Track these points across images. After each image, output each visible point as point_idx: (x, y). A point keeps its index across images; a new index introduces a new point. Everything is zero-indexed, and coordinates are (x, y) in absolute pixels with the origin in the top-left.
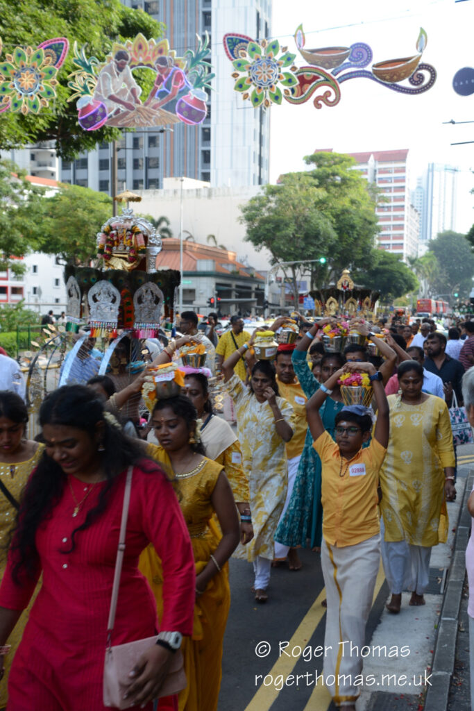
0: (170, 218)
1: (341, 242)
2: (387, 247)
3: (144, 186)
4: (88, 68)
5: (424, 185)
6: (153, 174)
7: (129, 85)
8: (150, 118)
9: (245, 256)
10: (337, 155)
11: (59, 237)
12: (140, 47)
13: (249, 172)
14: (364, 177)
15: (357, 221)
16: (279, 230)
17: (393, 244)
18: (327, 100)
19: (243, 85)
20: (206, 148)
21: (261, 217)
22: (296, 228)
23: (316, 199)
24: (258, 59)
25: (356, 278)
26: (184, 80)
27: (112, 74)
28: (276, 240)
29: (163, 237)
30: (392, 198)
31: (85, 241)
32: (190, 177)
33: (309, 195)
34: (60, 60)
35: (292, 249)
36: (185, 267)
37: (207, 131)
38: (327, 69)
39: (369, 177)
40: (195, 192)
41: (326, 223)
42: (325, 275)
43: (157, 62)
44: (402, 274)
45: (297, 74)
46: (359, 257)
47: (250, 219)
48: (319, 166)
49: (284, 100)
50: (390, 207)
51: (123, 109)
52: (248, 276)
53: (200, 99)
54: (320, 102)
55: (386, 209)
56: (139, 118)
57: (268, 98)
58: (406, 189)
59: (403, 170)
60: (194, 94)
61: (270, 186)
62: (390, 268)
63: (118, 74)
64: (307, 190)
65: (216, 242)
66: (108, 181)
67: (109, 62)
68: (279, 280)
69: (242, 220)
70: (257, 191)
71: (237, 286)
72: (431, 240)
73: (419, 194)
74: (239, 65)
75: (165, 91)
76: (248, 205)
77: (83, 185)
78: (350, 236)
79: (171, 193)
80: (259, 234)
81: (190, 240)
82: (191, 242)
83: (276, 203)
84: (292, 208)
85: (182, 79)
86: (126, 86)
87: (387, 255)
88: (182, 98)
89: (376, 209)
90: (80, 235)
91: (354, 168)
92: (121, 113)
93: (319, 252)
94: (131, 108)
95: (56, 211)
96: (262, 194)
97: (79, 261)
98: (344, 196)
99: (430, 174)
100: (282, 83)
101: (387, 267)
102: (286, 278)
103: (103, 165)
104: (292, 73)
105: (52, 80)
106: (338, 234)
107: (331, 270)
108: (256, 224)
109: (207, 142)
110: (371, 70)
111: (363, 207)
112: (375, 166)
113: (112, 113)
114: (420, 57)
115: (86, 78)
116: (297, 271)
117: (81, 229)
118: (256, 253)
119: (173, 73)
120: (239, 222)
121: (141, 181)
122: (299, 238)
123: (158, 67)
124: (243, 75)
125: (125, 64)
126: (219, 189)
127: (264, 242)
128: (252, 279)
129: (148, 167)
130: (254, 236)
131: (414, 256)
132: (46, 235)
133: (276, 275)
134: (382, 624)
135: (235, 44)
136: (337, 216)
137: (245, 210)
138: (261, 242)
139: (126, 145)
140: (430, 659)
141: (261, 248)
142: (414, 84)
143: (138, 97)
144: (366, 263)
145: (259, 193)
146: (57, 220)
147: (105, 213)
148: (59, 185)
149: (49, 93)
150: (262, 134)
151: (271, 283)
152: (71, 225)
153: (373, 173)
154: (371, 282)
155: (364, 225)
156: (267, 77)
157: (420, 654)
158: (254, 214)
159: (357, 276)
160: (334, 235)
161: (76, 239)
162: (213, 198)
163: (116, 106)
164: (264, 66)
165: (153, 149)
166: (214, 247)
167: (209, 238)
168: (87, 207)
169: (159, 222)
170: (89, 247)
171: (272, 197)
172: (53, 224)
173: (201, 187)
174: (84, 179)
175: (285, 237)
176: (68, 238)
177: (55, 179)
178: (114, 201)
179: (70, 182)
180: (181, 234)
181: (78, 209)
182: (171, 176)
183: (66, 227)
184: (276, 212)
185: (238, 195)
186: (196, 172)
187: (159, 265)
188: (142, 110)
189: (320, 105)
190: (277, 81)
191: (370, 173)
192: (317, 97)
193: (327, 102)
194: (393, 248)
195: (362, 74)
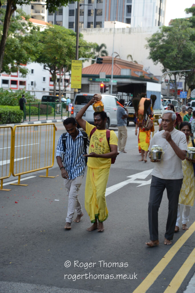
0: (107, 45)
3: (93, 26)
6: (98, 19)
9: (148, 67)
11: (46, 55)
16: (169, 53)
20: (129, 4)
21: (158, 45)
22: (178, 51)
23: (191, 34)
28: (166, 58)
29: (103, 56)
31: (60, 57)
32: (120, 21)
33: (187, 32)
35: (175, 64)
36: (114, 73)
40: (122, 30)
47: (152, 46)
48: (194, 15)
52: (149, 78)
61: (165, 27)
64: (186, 29)
65: (132, 59)
66: (73, 23)
68: (166, 81)
69: (147, 46)
70: (156, 30)
76: (151, 38)
77: (59, 25)
79: (108, 30)
80: (156, 55)
81: (118, 57)
82: (118, 59)
83: (167, 37)
84: (176, 39)
90: (58, 53)
95: (46, 40)
96: (160, 31)
97: (57, 68)
102: (171, 80)
103: (71, 13)
108: (155, 49)
116: (177, 76)
117: (58, 50)
118: (155, 65)
120: (146, 48)
121: (93, 23)
122: (179, 57)
126: (136, 28)
127: (159, 60)
129: (96, 15)
130: (154, 56)
132: (39, 53)
133: (165, 78)
137: (149, 41)
138: (157, 59)
141: (157, 63)
145: (158, 31)
146: (45, 45)
147: (72, 41)
148: (47, 25)
152: (53, 47)
158: (154, 43)
161: (55, 56)
162: (132, 33)
165: (99, 4)
166: (131, 62)
167: (128, 57)
168: (62, 38)
169: (101, 47)
170: (63, 60)
171: (165, 33)
172: (43, 47)
173: (125, 27)
174: (61, 21)
175: (171, 56)
176: (51, 55)
177: (44, 21)
178: (77, 35)
179: (52, 22)
180: (113, 54)
181: (57, 39)
182: (109, 20)
183: (51, 49)
184: (167, 42)
185: (146, 32)
186: (123, 18)
187: (100, 72)
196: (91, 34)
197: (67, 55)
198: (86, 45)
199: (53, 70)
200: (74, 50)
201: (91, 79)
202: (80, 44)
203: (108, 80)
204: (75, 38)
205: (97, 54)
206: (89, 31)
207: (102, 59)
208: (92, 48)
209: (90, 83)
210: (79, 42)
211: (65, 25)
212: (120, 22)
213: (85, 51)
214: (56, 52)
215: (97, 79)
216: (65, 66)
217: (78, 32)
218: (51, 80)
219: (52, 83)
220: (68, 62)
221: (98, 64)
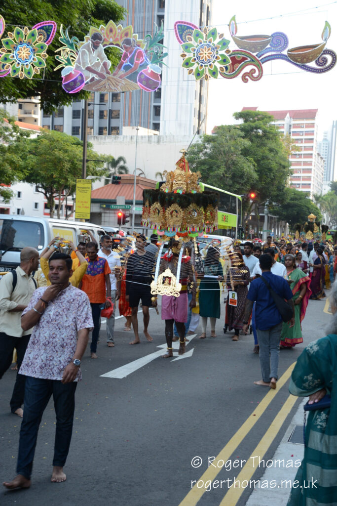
0: (127, 160)
1: (261, 181)
2: (298, 186)
3: (107, 132)
4: (71, 45)
6: (114, 123)
7: (102, 60)
8: (117, 85)
10: (261, 113)
11: (40, 172)
12: (111, 31)
13: (190, 124)
15: (274, 165)
16: (213, 171)
17: (302, 184)
18: (252, 76)
19: (189, 63)
20: (157, 104)
21: (198, 160)
22: (225, 169)
23: (243, 147)
24: (201, 43)
25: (271, 210)
26: (144, 57)
27: (89, 51)
28: (210, 178)
29: (121, 173)
30: (303, 148)
31: (60, 175)
32: (144, 127)
33: (237, 144)
34: (49, 39)
36: (137, 197)
38: (253, 52)
39: (284, 130)
40: (147, 138)
41: (249, 166)
42: (247, 207)
43: (123, 43)
45: (230, 55)
46: (275, 193)
48: (246, 121)
49: (219, 76)
50: (301, 154)
51: (97, 78)
53: (156, 72)
54: (247, 77)
55: (298, 157)
56: (109, 85)
57: (207, 73)
58: (315, 141)
59: (312, 126)
60: (151, 68)
61: (207, 136)
62: (299, 203)
63: (94, 51)
66: (79, 127)
70: (196, 139)
72: (333, 182)
73: (325, 145)
74: (186, 47)
75: (129, 65)
77: (59, 130)
78: (268, 177)
79: (129, 139)
81: (142, 176)
82: (142, 178)
83: (210, 149)
84: (223, 154)
85: (142, 56)
86: (100, 61)
87: (296, 192)
88: (142, 71)
89: (290, 156)
90: (56, 169)
91: (273, 123)
92: (95, 80)
93: (243, 188)
94: (104, 77)
95: (38, 150)
96: (200, 142)
98: (264, 146)
100: (219, 62)
101: (296, 202)
103: (76, 114)
104: (227, 55)
105: (43, 53)
106: (258, 175)
107: (253, 203)
108: (194, 165)
109: (157, 99)
110: (286, 54)
112: (290, 122)
113: (88, 80)
114: (324, 45)
115: (69, 53)
117: (57, 165)
119: (136, 52)
121: (106, 128)
122: (227, 177)
124: (189, 55)
125: (99, 43)
126: (167, 137)
129: (110, 118)
131: (319, 194)
132: (29, 168)
135: (183, 31)
136: (257, 161)
139: (94, 101)
142: (319, 65)
143: (109, 68)
144: (279, 198)
145: (198, 141)
146: (38, 157)
147: (77, 153)
148: (41, 130)
149: (40, 63)
150: (202, 94)
152: (49, 161)
153: (288, 127)
154: (284, 213)
155: (279, 169)
156: (207, 58)
158: (193, 157)
159: (273, 208)
160: (255, 176)
161: (53, 173)
162: (161, 143)
163: (91, 75)
164: (205, 49)
165: (116, 104)
167: (156, 175)
168: (62, 148)
169: (118, 162)
170: (63, 179)
171: (208, 144)
172: (35, 160)
173: (153, 135)
174: (61, 126)
175: (216, 176)
176: (47, 171)
177: (37, 124)
178: (84, 145)
179: (49, 127)
180: (135, 171)
181: (55, 149)
182: (129, 125)
183: (46, 163)
184: (211, 156)
185: (181, 142)
186: (148, 123)
187: (117, 195)
188: (111, 79)
189: (247, 79)
190: (215, 61)
191: (286, 127)
192: (244, 74)
193: (252, 77)
194: (302, 187)
195: (280, 56)
196: (104, 143)
197: (70, 172)
198: (97, 158)
199: (49, 192)
200: (79, 165)
201: (104, 206)
202: (88, 157)
203: (129, 207)
204: (81, 149)
205: (112, 170)
206: (101, 139)
207: (119, 178)
208: (105, 162)
209: (102, 210)
210: (87, 154)
211: (67, 130)
213: (95, 166)
214: (53, 168)
215: (113, 206)
216: (66, 187)
217: (86, 141)
218: (46, 206)
219: (48, 211)
220: (71, 182)
221: (114, 185)
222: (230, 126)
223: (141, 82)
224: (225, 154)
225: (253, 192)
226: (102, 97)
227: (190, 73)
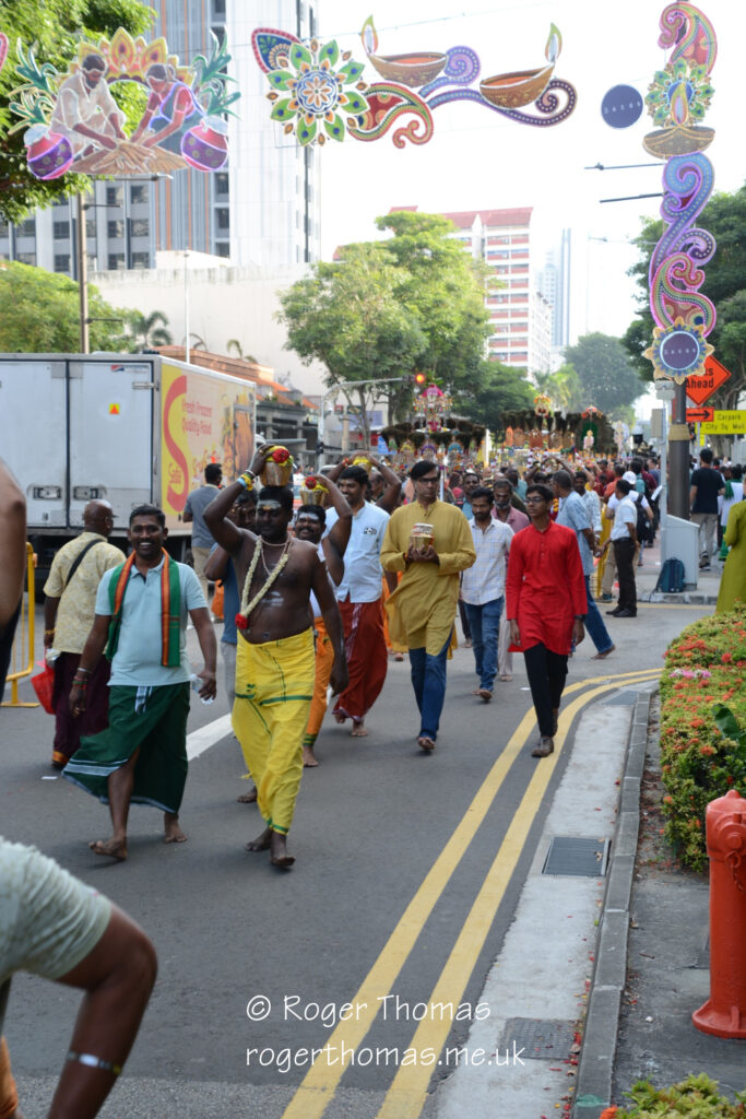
0: (169, 314)
1: (434, 349)
2: (503, 358)
3: (125, 264)
4: (41, 82)
5: (557, 263)
6: (139, 245)
7: (107, 109)
8: (140, 160)
9: (286, 373)
10: (426, 217)
12: (122, 49)
13: (290, 243)
14: (467, 249)
15: (457, 321)
16: (339, 333)
17: (512, 354)
18: (412, 133)
19: (285, 112)
20: (221, 205)
21: (311, 312)
22: (364, 328)
23: (396, 285)
24: (307, 71)
25: (456, 404)
26: (192, 103)
27: (78, 91)
28: (335, 347)
29: (158, 344)
30: (509, 283)
32: (198, 250)
33: (385, 278)
35: (360, 361)
37: (222, 178)
38: (412, 86)
39: (473, 250)
40: (206, 274)
41: (410, 322)
42: (411, 400)
43: (149, 74)
44: (526, 400)
45: (366, 94)
46: (462, 372)
47: (294, 314)
48: (399, 233)
49: (347, 136)
50: (507, 296)
51: (98, 147)
52: (292, 403)
53: (217, 131)
54: (403, 138)
55: (501, 300)
56: (123, 160)
57: (323, 130)
58: (530, 268)
59: (525, 239)
60: (209, 123)
61: (323, 264)
62: (508, 391)
63: (88, 91)
64: (381, 270)
65: (240, 351)
66: (68, 257)
67: (74, 72)
68: (339, 410)
69: (281, 316)
70: (303, 272)
71: (275, 420)
72: (568, 347)
73: (550, 277)
74: (278, 80)
75: (163, 119)
76: (290, 293)
77: (27, 262)
78: (447, 342)
79: (169, 275)
80: (307, 338)
81: (201, 348)
82: (202, 351)
83: (332, 290)
84: (357, 298)
85: (189, 100)
86: (102, 111)
87: (503, 370)
88: (190, 130)
89: (486, 300)
90: (27, 342)
91: (451, 236)
92: (95, 152)
94: (111, 145)
96: (312, 277)
98: (437, 279)
99: (566, 245)
100: (344, 107)
101: (503, 388)
102: (350, 406)
103: (60, 230)
104: (359, 93)
106: (429, 337)
108: (303, 323)
109: (222, 195)
110: (478, 90)
111: (467, 296)
112: (483, 232)
113: (81, 152)
114: (551, 69)
115: (38, 97)
116: (367, 395)
117: (28, 333)
118: (304, 367)
119: (175, 91)
120: (277, 319)
121: (123, 256)
122: (369, 344)
123: (151, 81)
124: (285, 95)
125: (99, 75)
126: (244, 269)
127: (315, 352)
128: (299, 408)
129: (130, 234)
130: (300, 341)
131: (544, 372)
133: (335, 402)
134: (517, 922)
135: (270, 46)
136: (426, 311)
137: (285, 301)
138: (311, 351)
139: (95, 199)
140: (590, 969)
141: (311, 361)
142: (544, 111)
143: (122, 128)
144: (472, 382)
145: (307, 275)
147: (68, 307)
150: (309, 183)
151: (327, 414)
152: (13, 325)
153: (479, 243)
154: (479, 410)
155: (468, 324)
156: (321, 100)
157: (574, 963)
158: (299, 307)
159: (459, 402)
160: (424, 339)
161: (20, 349)
162: (235, 282)
163: (86, 142)
164: (316, 82)
165: (138, 206)
166: (239, 360)
167: (229, 345)
168: (37, 297)
169: (151, 321)
171: (327, 280)
173: (217, 267)
174: (31, 253)
175: (348, 342)
176: (8, 347)
178: (81, 289)
179: (7, 256)
180: (185, 339)
181: (24, 301)
182: (168, 248)
183: (5, 330)
184: (333, 304)
185: (273, 278)
186: (207, 243)
188: (128, 149)
189: (403, 143)
190: (337, 106)
191: (476, 243)
192: (398, 131)
193: (412, 138)
194: (513, 359)
195: (465, 94)
196: (120, 285)
197: (54, 346)
198: (109, 315)
202: (92, 312)
204: (77, 297)
206: (114, 277)
208: (127, 322)
210: (88, 307)
211: (45, 262)
212: (201, 251)
213: (107, 332)
214: (20, 339)
217: (84, 281)
222: (369, 244)
223: (188, 152)
224: (362, 298)
225: (420, 372)
226: (111, 194)
227: (287, 132)
